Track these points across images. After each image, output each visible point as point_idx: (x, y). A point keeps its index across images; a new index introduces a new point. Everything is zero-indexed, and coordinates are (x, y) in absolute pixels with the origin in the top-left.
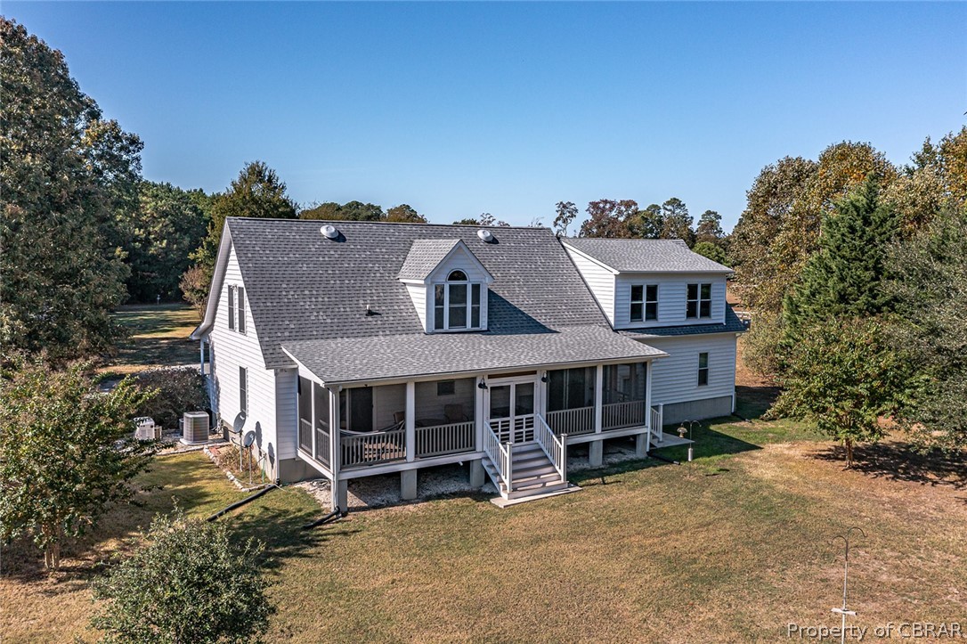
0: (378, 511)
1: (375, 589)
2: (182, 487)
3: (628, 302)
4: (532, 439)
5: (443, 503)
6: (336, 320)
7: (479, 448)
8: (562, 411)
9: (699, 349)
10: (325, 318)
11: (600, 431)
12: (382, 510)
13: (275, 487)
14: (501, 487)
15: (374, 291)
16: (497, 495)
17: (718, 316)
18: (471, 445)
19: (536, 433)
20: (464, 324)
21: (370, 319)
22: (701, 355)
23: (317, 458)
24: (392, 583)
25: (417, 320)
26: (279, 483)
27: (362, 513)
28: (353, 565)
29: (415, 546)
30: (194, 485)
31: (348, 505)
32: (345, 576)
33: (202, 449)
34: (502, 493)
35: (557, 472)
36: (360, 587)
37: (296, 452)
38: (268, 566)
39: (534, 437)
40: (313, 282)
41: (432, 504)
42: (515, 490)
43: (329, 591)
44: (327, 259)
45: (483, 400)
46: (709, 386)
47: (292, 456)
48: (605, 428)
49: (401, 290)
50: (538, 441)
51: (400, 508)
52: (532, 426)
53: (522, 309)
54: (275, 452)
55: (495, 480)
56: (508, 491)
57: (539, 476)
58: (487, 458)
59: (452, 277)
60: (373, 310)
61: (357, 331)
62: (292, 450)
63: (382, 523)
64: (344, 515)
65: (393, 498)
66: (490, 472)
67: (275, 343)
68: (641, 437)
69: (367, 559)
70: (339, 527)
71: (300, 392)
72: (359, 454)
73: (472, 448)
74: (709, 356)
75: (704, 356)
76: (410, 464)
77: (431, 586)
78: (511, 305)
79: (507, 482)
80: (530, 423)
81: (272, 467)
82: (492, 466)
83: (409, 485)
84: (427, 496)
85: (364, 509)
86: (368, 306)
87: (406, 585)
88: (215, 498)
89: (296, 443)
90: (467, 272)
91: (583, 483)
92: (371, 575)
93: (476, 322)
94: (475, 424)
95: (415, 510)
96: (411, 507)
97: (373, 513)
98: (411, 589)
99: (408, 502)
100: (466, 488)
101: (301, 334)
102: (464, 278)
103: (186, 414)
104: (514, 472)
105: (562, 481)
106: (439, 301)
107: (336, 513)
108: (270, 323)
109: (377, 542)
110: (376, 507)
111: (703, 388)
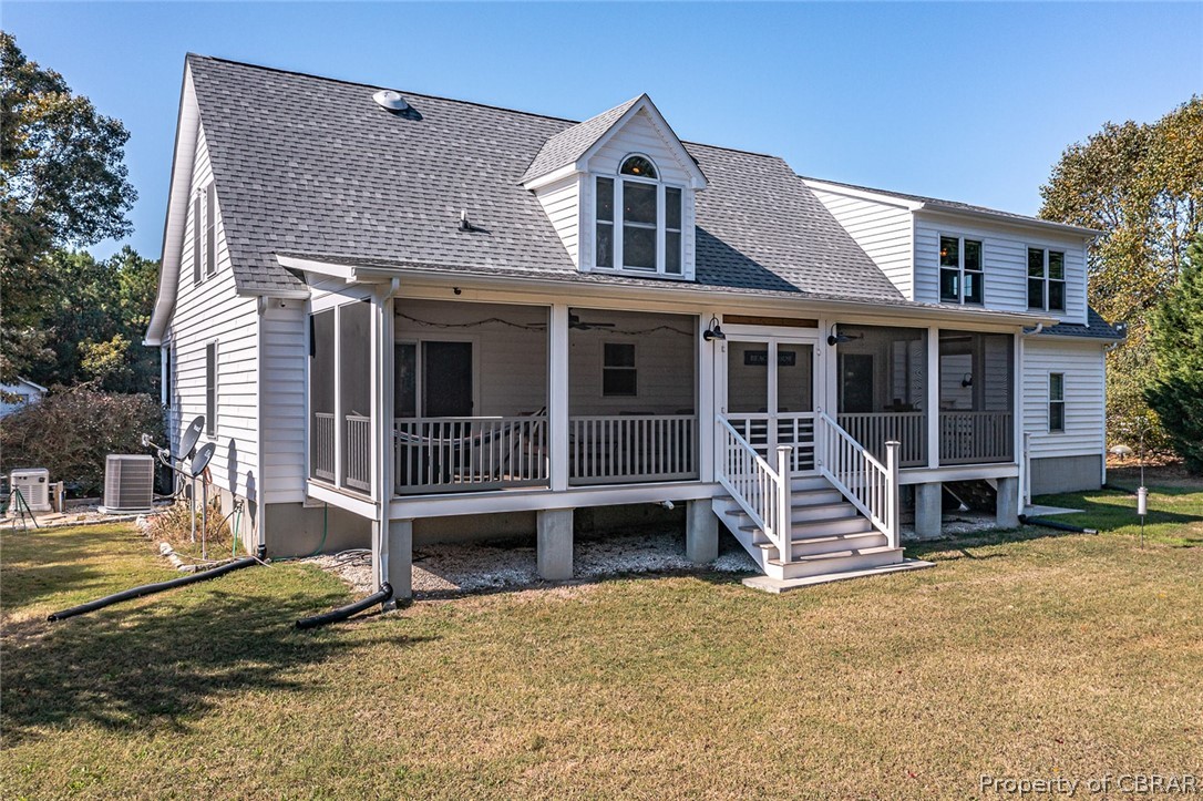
0: (486, 599)
1: (480, 765)
2: (51, 565)
3: (935, 267)
4: (811, 467)
5: (636, 586)
6: (397, 230)
7: (706, 475)
8: (871, 415)
9: (1049, 366)
10: (374, 223)
11: (937, 466)
12: (496, 598)
13: (252, 563)
14: (765, 553)
15: (475, 196)
16: (757, 572)
17: (1077, 311)
18: (687, 466)
19: (820, 454)
20: (653, 265)
21: (466, 235)
22: (1052, 375)
23: (344, 484)
24: (537, 748)
25: (561, 250)
26: (264, 554)
27: (444, 602)
28: (415, 702)
29: (587, 660)
30: (81, 562)
31: (413, 587)
32: (389, 731)
33: (134, 519)
34: (768, 568)
35: (874, 528)
36: (436, 762)
37: (305, 490)
38: (162, 712)
39: (816, 462)
40: (352, 168)
41: (612, 587)
42: (795, 559)
43: (332, 771)
44: (383, 138)
45: (713, 366)
46: (1067, 433)
47: (295, 497)
48: (945, 461)
49: (527, 202)
50: (822, 470)
51: (539, 593)
52: (811, 439)
53: (754, 259)
54: (257, 488)
55: (746, 540)
56: (783, 558)
57: (841, 536)
58: (728, 497)
59: (627, 169)
60: (474, 224)
61: (441, 252)
62: (295, 484)
63: (496, 619)
64: (402, 605)
65: (518, 574)
66: (733, 524)
67: (263, 250)
68: (1009, 485)
69: (455, 688)
70: (390, 627)
71: (313, 353)
72: (441, 463)
73: (689, 475)
74: (1065, 379)
75: (1057, 380)
76: (558, 497)
77: (661, 755)
78: (732, 249)
79: (780, 542)
80: (807, 430)
81: (253, 523)
82: (740, 512)
83: (557, 543)
84: (595, 575)
85: (451, 595)
86: (463, 212)
87: (582, 754)
88: (111, 580)
89: (304, 467)
90: (657, 164)
91: (934, 555)
92: (469, 726)
93: (674, 264)
94: (697, 421)
95: (573, 596)
96: (563, 592)
97: (474, 601)
98: (600, 764)
99: (555, 583)
100: (680, 564)
101: (323, 242)
102: (652, 174)
103: (109, 457)
104: (795, 524)
105: (891, 546)
106: (605, 211)
107: (384, 598)
108: (257, 217)
109: (483, 654)
110: (477, 592)
111: (1057, 438)
